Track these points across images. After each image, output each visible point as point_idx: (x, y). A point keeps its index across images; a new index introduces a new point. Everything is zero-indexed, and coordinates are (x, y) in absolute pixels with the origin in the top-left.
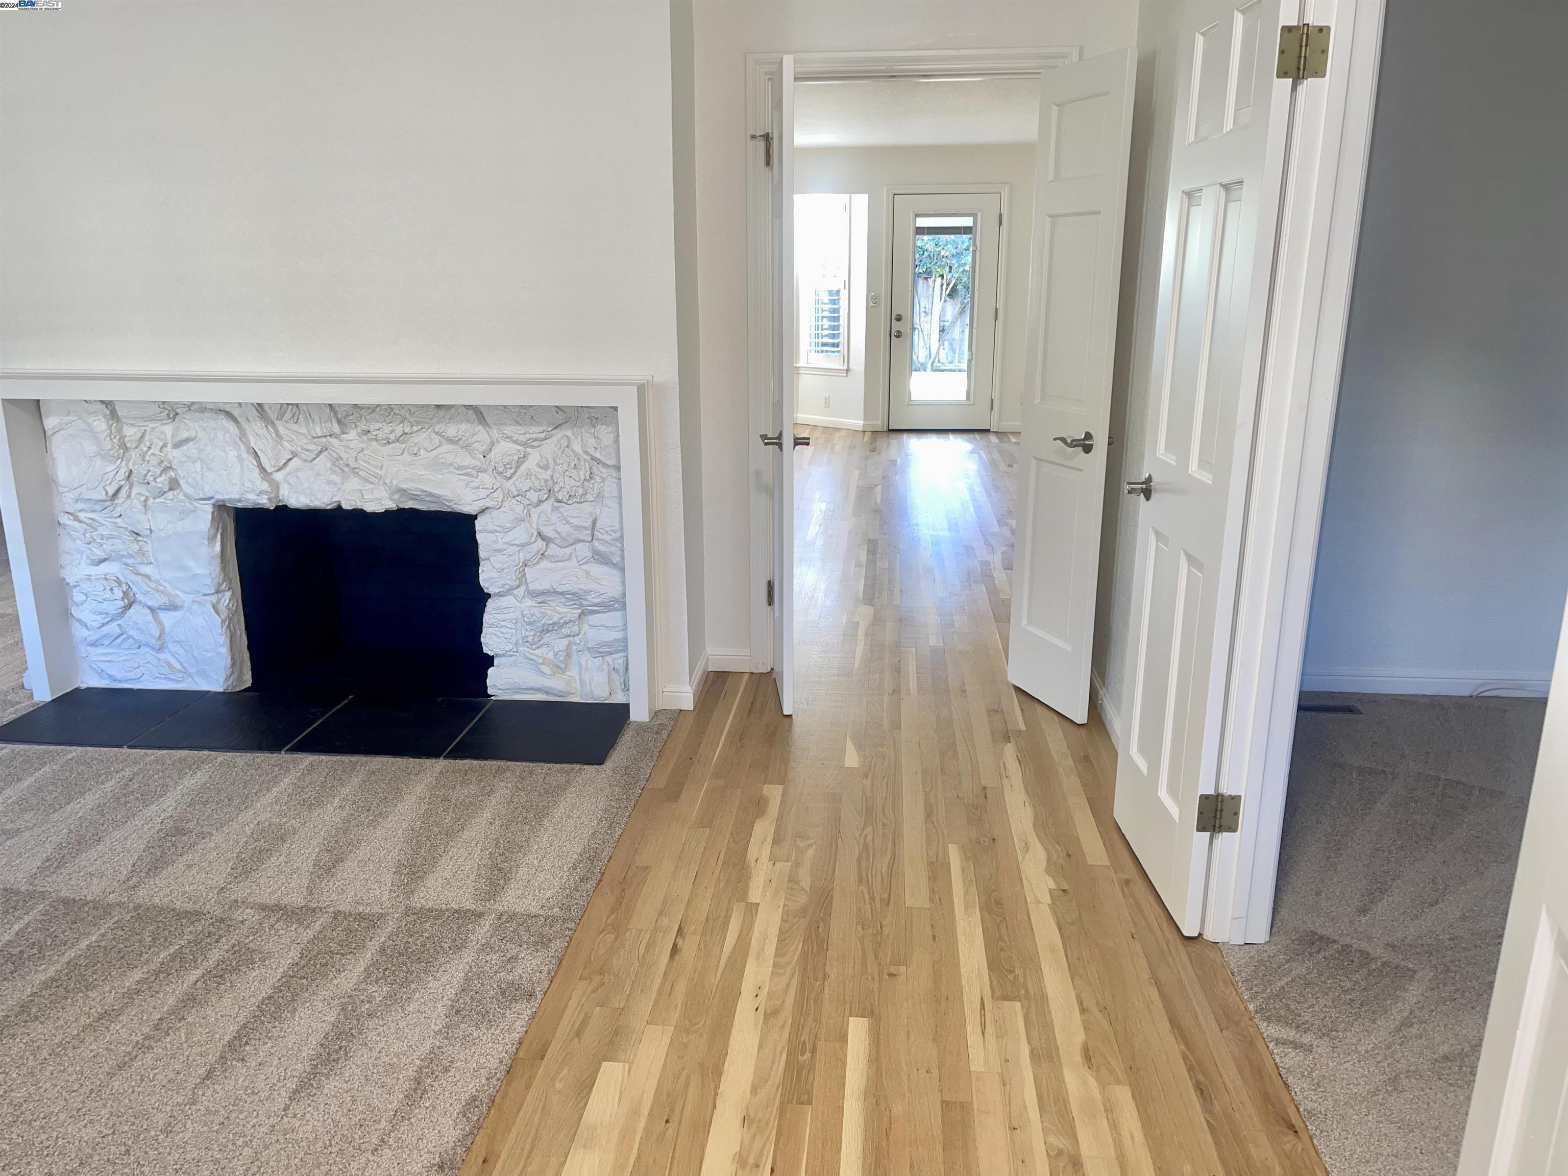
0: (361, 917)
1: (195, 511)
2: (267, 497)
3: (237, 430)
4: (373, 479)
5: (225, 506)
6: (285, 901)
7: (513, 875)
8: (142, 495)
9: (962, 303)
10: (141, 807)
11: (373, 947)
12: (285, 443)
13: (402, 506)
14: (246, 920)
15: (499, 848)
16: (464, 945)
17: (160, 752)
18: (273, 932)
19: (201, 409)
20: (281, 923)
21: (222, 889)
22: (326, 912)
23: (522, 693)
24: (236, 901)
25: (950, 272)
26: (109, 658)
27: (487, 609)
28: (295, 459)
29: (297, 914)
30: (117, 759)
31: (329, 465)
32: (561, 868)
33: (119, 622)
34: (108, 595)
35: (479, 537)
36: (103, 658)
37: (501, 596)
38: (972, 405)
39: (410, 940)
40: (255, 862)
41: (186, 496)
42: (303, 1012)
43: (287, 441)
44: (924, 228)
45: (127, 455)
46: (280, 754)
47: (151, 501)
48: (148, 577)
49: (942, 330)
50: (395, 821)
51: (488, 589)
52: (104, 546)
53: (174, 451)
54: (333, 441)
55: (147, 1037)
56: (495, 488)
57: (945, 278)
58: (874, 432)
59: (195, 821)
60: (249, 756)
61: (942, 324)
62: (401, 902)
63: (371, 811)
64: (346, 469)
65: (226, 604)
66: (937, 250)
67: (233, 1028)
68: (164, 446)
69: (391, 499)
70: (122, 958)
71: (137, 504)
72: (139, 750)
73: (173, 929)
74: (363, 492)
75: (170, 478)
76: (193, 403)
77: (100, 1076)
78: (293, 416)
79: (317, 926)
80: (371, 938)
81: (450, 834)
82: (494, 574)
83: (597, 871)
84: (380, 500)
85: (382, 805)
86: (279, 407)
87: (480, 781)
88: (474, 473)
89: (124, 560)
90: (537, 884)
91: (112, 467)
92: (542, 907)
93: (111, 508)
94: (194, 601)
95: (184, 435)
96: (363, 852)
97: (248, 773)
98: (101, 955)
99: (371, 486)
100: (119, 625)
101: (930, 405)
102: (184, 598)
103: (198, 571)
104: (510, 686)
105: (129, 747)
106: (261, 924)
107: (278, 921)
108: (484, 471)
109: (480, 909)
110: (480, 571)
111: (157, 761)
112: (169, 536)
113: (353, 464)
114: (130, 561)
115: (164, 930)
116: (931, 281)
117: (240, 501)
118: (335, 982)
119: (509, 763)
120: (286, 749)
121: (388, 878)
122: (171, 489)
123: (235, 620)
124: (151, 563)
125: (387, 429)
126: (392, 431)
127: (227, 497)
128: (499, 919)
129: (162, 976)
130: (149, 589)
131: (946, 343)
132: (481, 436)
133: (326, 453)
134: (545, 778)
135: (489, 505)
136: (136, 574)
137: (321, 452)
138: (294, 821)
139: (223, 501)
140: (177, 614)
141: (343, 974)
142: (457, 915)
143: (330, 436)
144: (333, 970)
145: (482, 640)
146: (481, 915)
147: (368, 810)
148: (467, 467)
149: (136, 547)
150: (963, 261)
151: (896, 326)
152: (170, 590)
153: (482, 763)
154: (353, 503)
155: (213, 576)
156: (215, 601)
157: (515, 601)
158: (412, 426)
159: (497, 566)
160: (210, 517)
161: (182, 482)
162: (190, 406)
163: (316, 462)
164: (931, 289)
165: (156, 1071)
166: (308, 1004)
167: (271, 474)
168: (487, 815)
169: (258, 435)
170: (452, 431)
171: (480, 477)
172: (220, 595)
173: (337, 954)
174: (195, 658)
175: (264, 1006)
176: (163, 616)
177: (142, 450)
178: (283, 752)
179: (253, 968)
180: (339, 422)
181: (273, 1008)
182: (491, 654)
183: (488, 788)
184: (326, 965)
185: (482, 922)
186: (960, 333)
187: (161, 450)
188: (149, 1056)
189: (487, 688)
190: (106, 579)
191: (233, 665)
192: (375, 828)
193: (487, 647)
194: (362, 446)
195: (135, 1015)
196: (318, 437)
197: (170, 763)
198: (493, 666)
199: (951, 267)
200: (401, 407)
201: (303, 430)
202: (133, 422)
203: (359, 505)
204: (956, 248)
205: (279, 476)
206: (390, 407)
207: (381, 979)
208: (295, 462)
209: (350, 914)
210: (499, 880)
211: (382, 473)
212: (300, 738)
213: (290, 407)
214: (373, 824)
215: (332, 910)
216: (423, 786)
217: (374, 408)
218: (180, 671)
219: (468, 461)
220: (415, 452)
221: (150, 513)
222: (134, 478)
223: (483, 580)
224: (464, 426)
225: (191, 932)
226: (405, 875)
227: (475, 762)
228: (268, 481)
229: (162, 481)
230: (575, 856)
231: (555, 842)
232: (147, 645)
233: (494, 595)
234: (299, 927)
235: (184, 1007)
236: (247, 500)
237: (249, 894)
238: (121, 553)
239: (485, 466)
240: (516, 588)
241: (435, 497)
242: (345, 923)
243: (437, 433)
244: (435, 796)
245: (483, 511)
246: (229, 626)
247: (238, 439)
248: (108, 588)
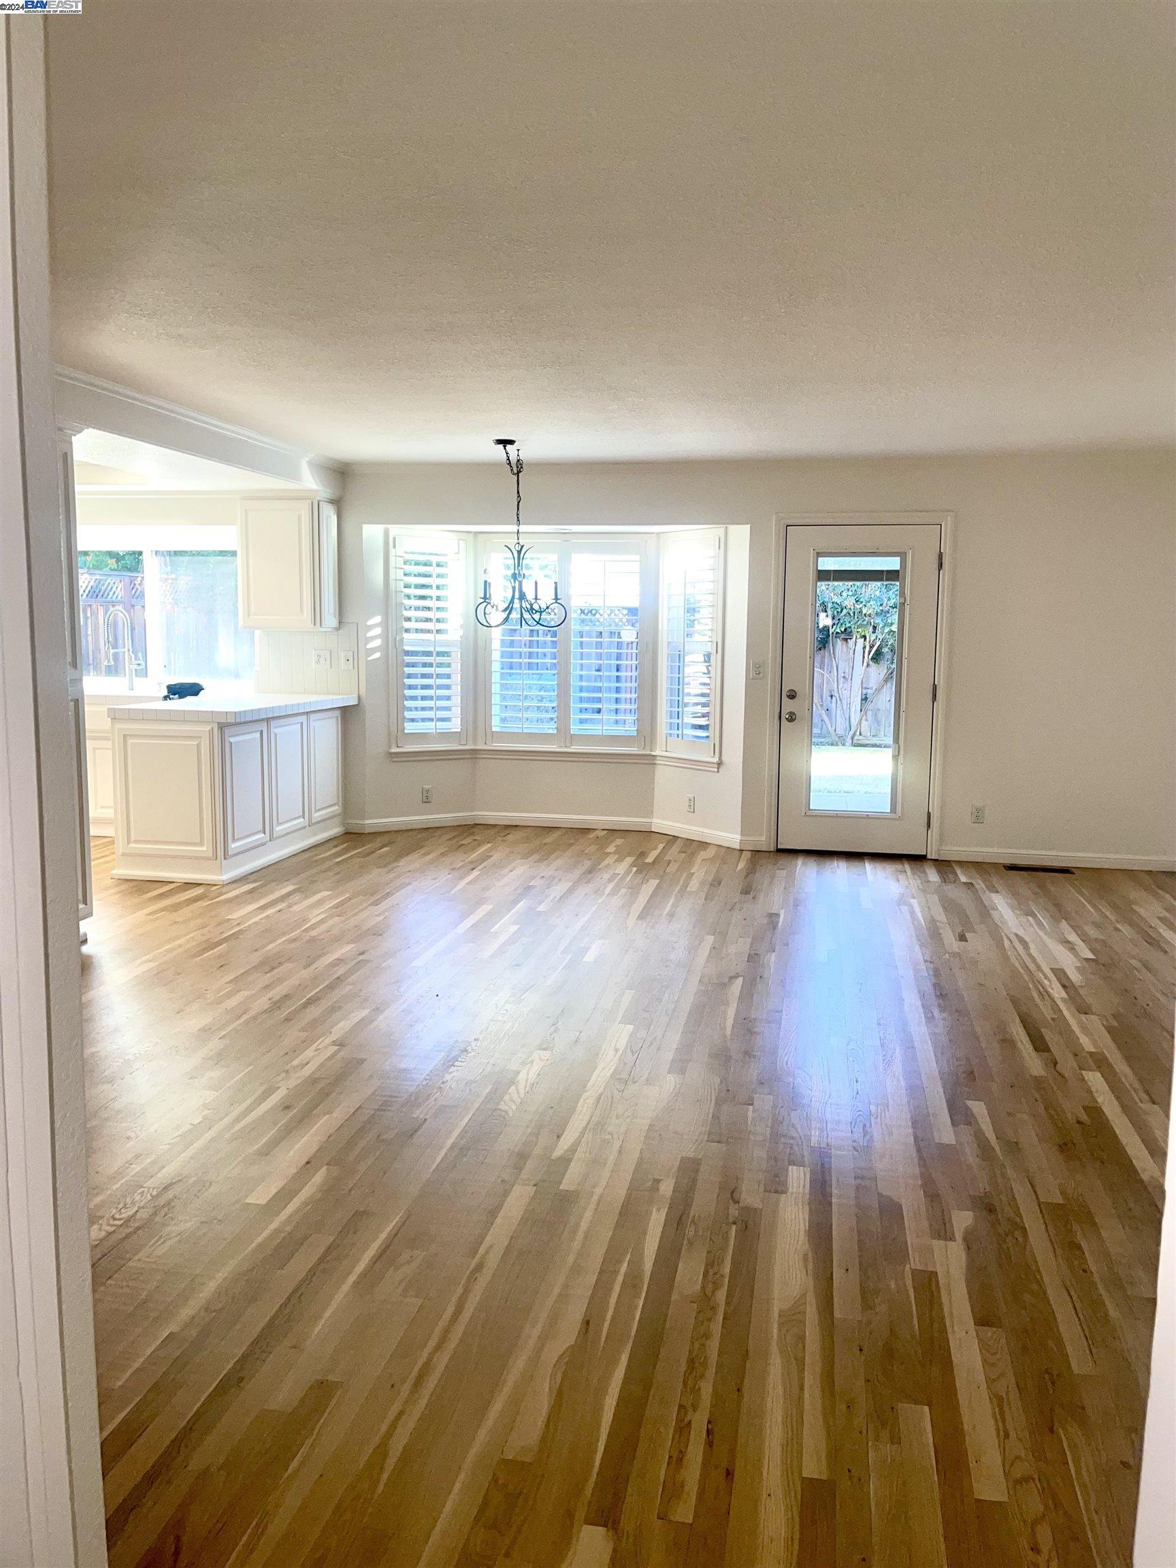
9: (888, 669)
25: (874, 632)
38: (900, 819)
44: (829, 571)
49: (865, 699)
57: (868, 639)
58: (756, 852)
61: (864, 692)
66: (858, 607)
101: (837, 816)
116: (851, 642)
131: (870, 713)
150: (889, 621)
151: (789, 706)
164: (852, 651)
186: (885, 700)
199: (875, 628)
204: (881, 605)
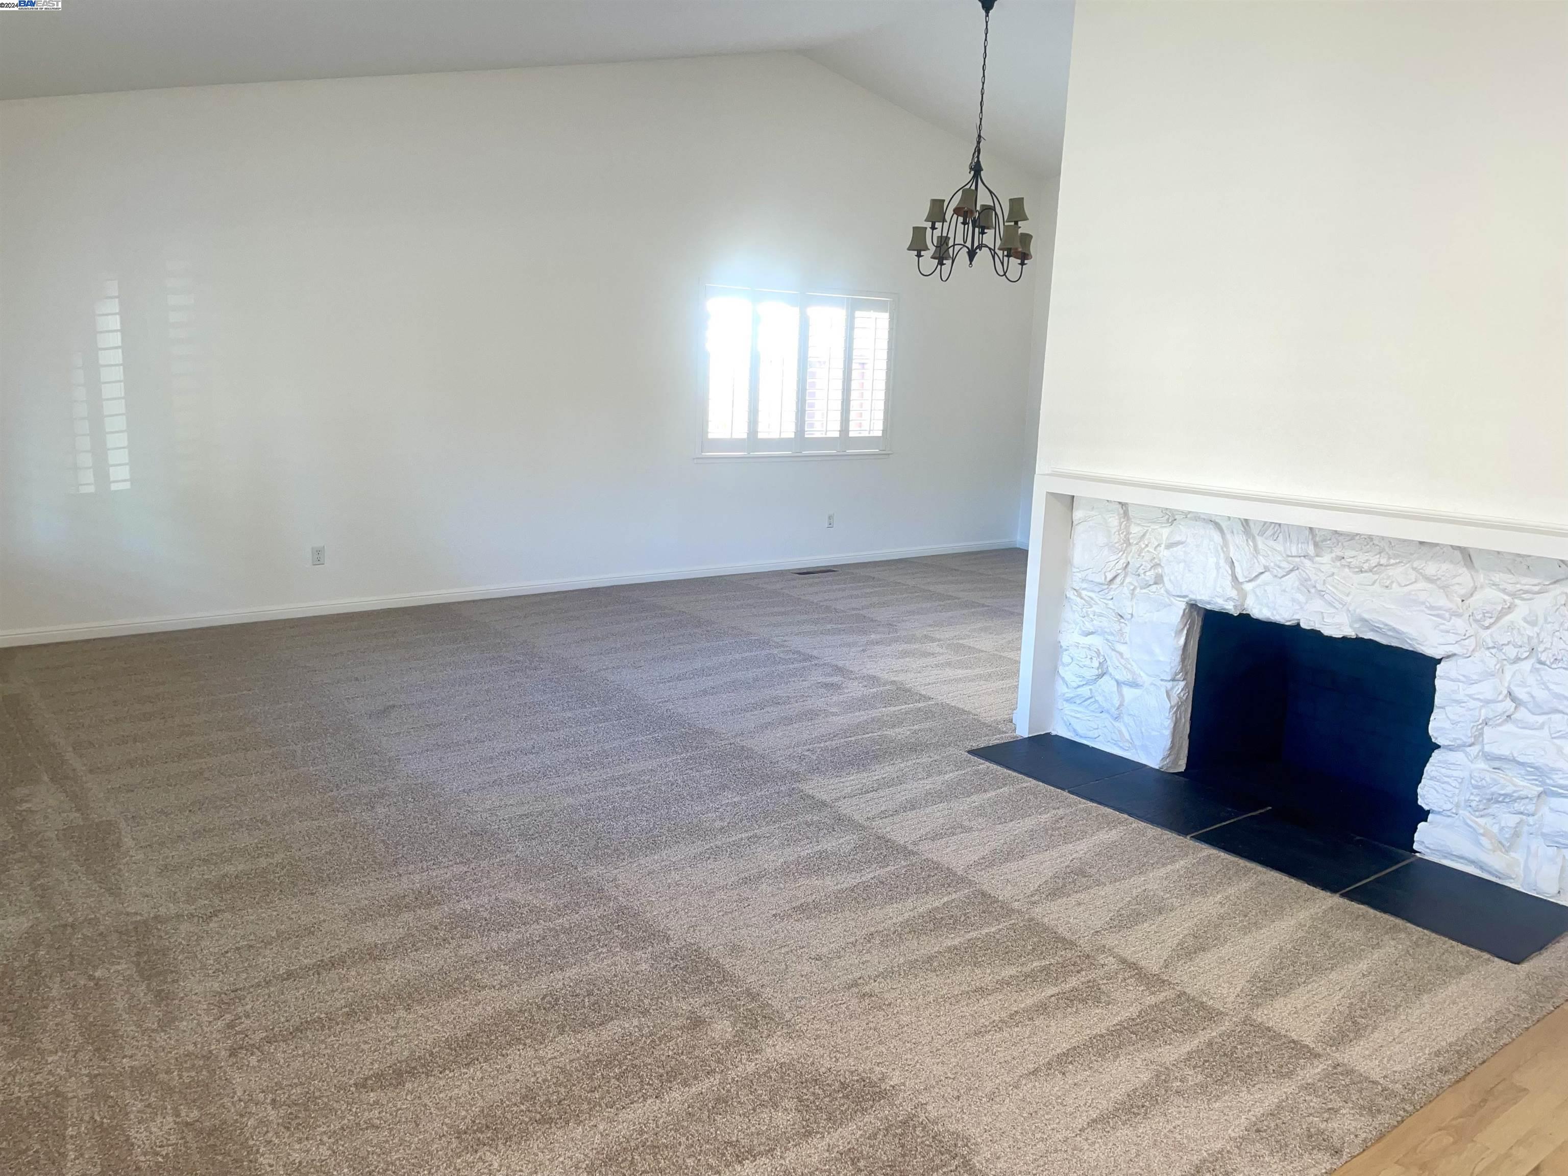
0: (1202, 1006)
1: (1170, 605)
2: (1233, 604)
3: (1221, 540)
4: (1337, 604)
5: (1196, 605)
6: (1143, 963)
7: (1367, 1034)
8: (1133, 585)
10: (1061, 843)
11: (1203, 1037)
12: (1261, 557)
13: (1361, 636)
14: (1105, 965)
15: (1363, 1002)
16: (1289, 1075)
17: (1090, 804)
18: (1123, 984)
19: (1196, 517)
20: (1133, 980)
21: (1097, 932)
22: (1173, 988)
23: (1453, 860)
24: (1104, 946)
26: (1078, 715)
27: (1431, 760)
28: (1267, 574)
29: (1148, 978)
30: (1057, 798)
31: (1297, 583)
32: (1422, 1049)
33: (1091, 687)
34: (1088, 662)
35: (1438, 682)
36: (1073, 714)
37: (1450, 750)
39: (1239, 1047)
40: (1130, 921)
41: (1167, 591)
42: (1123, 1061)
43: (1264, 556)
45: (1129, 549)
46: (1186, 838)
47: (1138, 590)
48: (1121, 654)
50: (1267, 936)
51: (1436, 738)
52: (1095, 622)
53: (1166, 551)
54: (1307, 562)
55: (1002, 1021)
56: (1468, 635)
59: (1097, 868)
60: (1159, 831)
62: (1243, 1010)
63: (1247, 918)
64: (1313, 590)
65: (1178, 692)
67: (1065, 1046)
68: (1159, 545)
69: (1351, 626)
70: (1007, 953)
71: (1126, 591)
72: (1075, 797)
73: (1049, 947)
74: (1325, 615)
75: (1157, 574)
76: (1190, 512)
77: (960, 1033)
78: (1274, 534)
79: (1161, 997)
80: (1204, 1028)
81: (1317, 969)
82: (1447, 725)
83: (1462, 1068)
84: (1341, 624)
85: (1260, 916)
86: (1262, 524)
87: (1369, 931)
88: (1447, 615)
89: (1107, 636)
90: (1388, 1053)
91: (1115, 557)
92: (1385, 1077)
93: (1106, 591)
94: (1152, 684)
95: (1177, 538)
96: (1226, 950)
97: (1153, 845)
98: (993, 944)
99: (1333, 610)
100: (1091, 690)
102: (1144, 678)
103: (1162, 659)
104: (1440, 848)
105: (1069, 792)
106: (1116, 973)
107: (1131, 977)
108: (1459, 615)
109: (1319, 1050)
110: (1432, 718)
111: (1085, 810)
112: (1146, 623)
113: (1319, 587)
114: (1109, 637)
115: (1043, 945)
117: (1209, 603)
118: (1159, 1050)
119: (1409, 925)
120: (1193, 835)
121: (1241, 983)
122: (1156, 583)
123: (1183, 708)
124: (1126, 643)
125: (1362, 557)
126: (1367, 560)
127: (1199, 598)
128: (1335, 1068)
129: (1029, 980)
130: (1119, 665)
132: (1463, 578)
133: (1297, 571)
134: (1444, 954)
135: (1456, 652)
136: (1113, 650)
137: (1292, 570)
138: (1175, 900)
139: (1195, 600)
140: (1137, 692)
141: (1168, 1047)
142: (1293, 1045)
143: (1304, 556)
144: (1161, 1039)
145: (1419, 790)
146: (1317, 1056)
147: (1246, 916)
148: (1440, 608)
149: (1117, 627)
152: (1136, 670)
153: (1379, 914)
154: (1312, 624)
155: (1173, 665)
156: (1169, 688)
157: (1466, 759)
158: (1389, 558)
159: (1452, 717)
160: (1181, 612)
161: (1166, 579)
162: (1186, 514)
163: (1283, 579)
165: (999, 1049)
166: (1130, 1057)
167: (1242, 583)
168: (1363, 966)
169: (1238, 547)
170: (1431, 569)
171: (1452, 621)
172: (1175, 683)
173: (1169, 1028)
174: (1142, 733)
175: (1095, 1041)
176: (1126, 690)
177: (1140, 547)
178: (1188, 837)
179: (1097, 1006)
180: (1316, 545)
181: (1101, 1046)
182: (1426, 808)
183: (1375, 942)
184: (1156, 1032)
185: (1316, 1062)
187: (1155, 548)
188: (998, 1035)
189: (1413, 842)
190: (1089, 649)
191: (1172, 748)
192: (1245, 934)
193: (1423, 799)
194: (1333, 570)
195: (1000, 1000)
196: (1292, 556)
197: (1095, 815)
198: (1426, 820)
200: (1383, 538)
201: (1280, 548)
202: (1139, 522)
203: (1317, 627)
205: (1248, 587)
206: (1371, 538)
207: (1199, 1067)
208: (1267, 577)
209: (1193, 1000)
210: (1350, 1032)
211: (1348, 599)
212: (1208, 829)
213: (1273, 525)
214: (1246, 931)
215: (1179, 988)
216: (1307, 914)
217: (1352, 537)
218: (1127, 741)
219: (1443, 602)
220: (1387, 584)
221: (1135, 600)
222: (1129, 569)
223: (1437, 729)
224: (1445, 566)
225: (1062, 956)
226: (1257, 987)
227: (1372, 911)
228: (1237, 590)
229: (1150, 575)
230: (1444, 1044)
231: (1427, 1021)
232: (1108, 712)
233: (1443, 748)
234: (1145, 990)
235: (1037, 1011)
236: (1215, 604)
237: (1116, 946)
238: (1106, 630)
239: (1461, 611)
240: (1470, 746)
241: (1399, 633)
242: (1187, 1004)
243: (1414, 569)
244: (1316, 927)
245: (1448, 657)
246: (1176, 712)
247: (1219, 548)
248: (1089, 657)
